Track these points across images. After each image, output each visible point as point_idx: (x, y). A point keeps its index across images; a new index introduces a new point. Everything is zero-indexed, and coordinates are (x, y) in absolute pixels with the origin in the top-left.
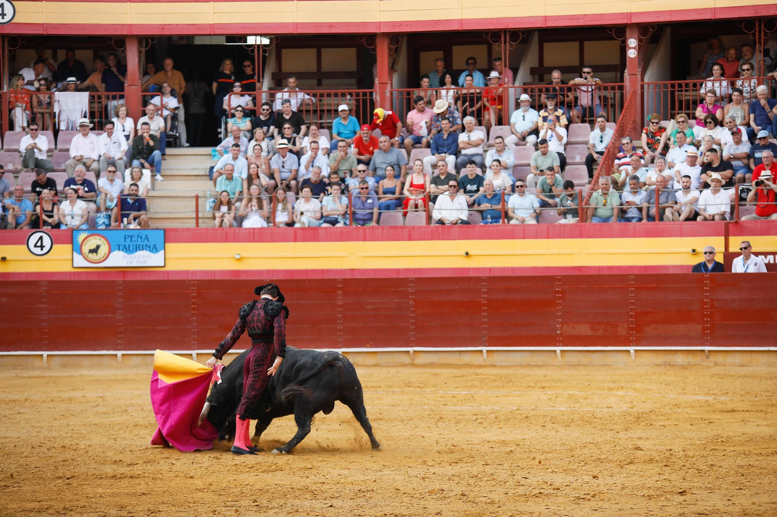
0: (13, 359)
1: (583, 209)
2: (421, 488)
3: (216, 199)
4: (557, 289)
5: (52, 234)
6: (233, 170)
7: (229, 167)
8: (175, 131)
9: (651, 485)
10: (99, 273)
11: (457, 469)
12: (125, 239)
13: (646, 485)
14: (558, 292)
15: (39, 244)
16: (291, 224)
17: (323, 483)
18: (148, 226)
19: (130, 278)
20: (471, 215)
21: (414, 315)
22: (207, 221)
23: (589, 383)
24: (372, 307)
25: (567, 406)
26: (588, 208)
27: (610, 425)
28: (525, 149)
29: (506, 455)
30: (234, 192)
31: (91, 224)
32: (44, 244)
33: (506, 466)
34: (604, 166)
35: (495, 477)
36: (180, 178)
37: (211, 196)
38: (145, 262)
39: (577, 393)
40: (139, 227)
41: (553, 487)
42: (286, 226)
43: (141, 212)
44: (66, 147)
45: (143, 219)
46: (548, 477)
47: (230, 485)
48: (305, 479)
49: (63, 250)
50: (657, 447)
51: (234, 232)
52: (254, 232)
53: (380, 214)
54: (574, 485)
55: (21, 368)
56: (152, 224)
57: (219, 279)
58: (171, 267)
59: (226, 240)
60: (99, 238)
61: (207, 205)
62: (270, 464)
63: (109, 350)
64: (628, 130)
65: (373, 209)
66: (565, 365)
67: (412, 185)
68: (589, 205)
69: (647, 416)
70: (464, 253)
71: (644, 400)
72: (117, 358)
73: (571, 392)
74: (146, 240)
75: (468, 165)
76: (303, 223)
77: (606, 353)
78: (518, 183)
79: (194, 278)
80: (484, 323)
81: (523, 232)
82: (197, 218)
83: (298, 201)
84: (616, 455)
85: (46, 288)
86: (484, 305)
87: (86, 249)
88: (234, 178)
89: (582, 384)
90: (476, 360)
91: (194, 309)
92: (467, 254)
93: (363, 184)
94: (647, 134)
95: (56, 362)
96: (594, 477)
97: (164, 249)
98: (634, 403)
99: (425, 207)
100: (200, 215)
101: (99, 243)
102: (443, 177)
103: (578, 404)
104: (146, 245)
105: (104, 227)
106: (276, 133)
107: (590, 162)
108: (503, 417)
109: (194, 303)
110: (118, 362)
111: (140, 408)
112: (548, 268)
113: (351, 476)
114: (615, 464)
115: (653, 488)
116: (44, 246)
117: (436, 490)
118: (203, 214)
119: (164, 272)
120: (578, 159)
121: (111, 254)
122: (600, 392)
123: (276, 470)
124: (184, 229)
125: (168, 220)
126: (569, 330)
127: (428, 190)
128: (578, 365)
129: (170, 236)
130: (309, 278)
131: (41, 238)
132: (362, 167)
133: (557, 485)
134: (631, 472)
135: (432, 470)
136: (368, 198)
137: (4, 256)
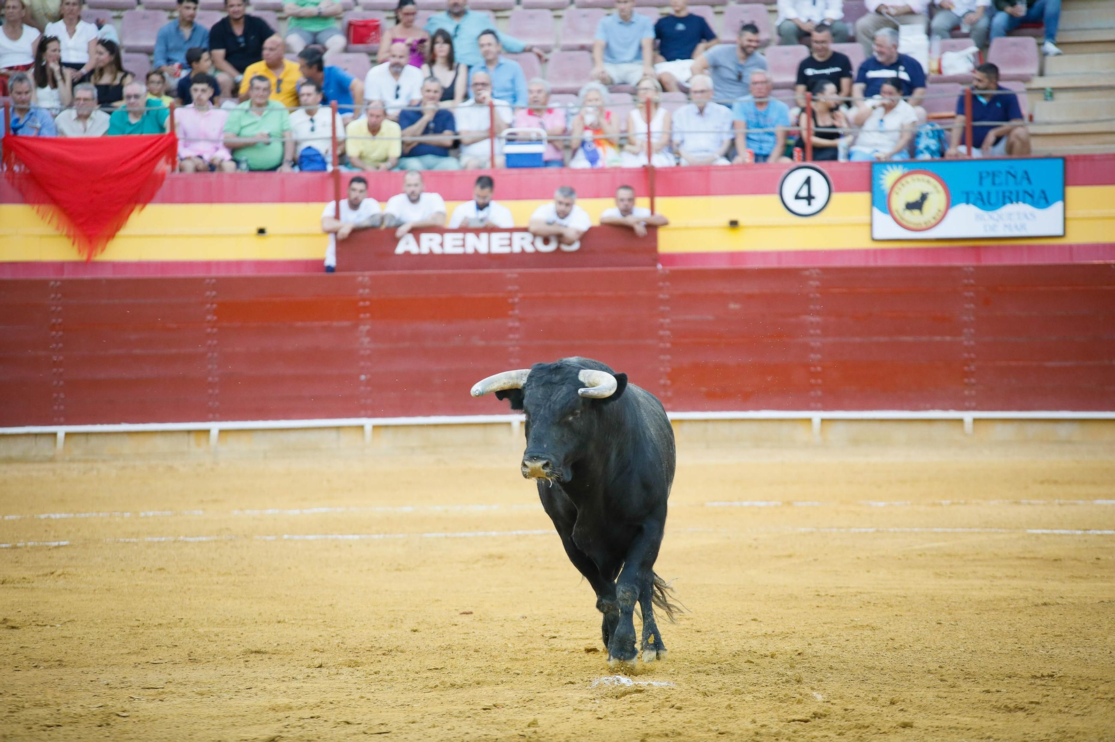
0: (754, 428)
5: (831, 174)
10: (926, 250)
12: (981, 178)
15: (804, 193)
18: (1029, 151)
19: (990, 261)
32: (813, 193)
36: (1100, 46)
38: (1023, 227)
43: (1014, 123)
45: (1018, 137)
49: (853, 204)
55: (769, 445)
56: (1038, 147)
58: (1078, 236)
60: (927, 178)
63: (945, 409)
72: (963, 427)
74: (1025, 182)
85: (817, 283)
87: (898, 203)
95: (838, 433)
97: (1064, 199)
101: (926, 188)
104: (1026, 192)
110: (966, 435)
116: (813, 198)
119: (1061, 248)
121: (952, 212)
124: (1107, 155)
125: (1074, 138)
129: (1075, 172)
131: (808, 181)
137: (734, 218)
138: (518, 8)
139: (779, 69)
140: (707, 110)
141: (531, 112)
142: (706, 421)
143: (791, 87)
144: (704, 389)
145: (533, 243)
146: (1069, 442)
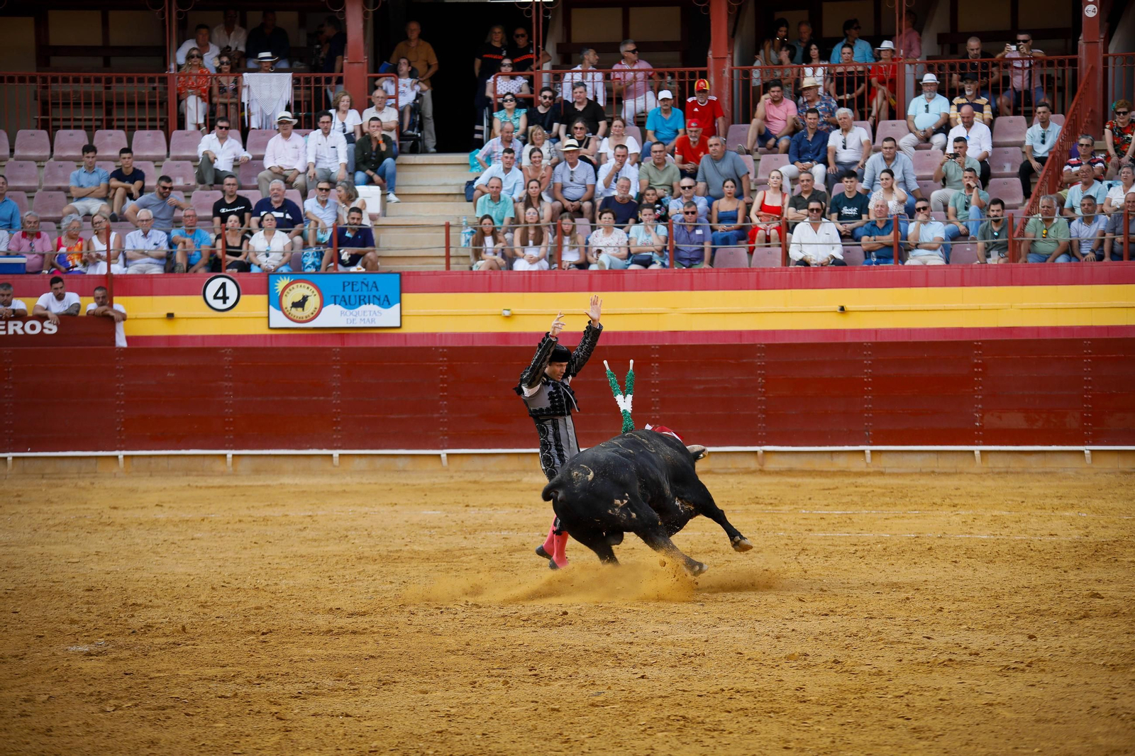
0: (185, 461)
1: (1014, 242)
2: (774, 652)
3: (475, 228)
4: (976, 361)
5: (239, 280)
6: (500, 187)
7: (495, 183)
8: (416, 130)
9: (1116, 649)
10: (307, 336)
11: (828, 624)
12: (344, 286)
13: (1108, 650)
14: (977, 365)
15: (220, 294)
16: (583, 265)
17: (631, 643)
18: (377, 268)
19: (351, 344)
20: (848, 252)
21: (763, 398)
22: (461, 260)
23: (1023, 500)
24: (702, 387)
25: (989, 532)
26: (1022, 241)
27: (1054, 561)
28: (928, 155)
29: (899, 605)
30: (501, 218)
31: (295, 267)
32: (227, 295)
33: (899, 621)
34: (1047, 178)
35: (883, 636)
36: (423, 197)
37: (467, 225)
38: (373, 320)
39: (1004, 513)
40: (363, 270)
41: (968, 651)
42: (576, 269)
44: (260, 153)
45: (368, 258)
46: (962, 637)
47: (496, 645)
48: (604, 637)
49: (254, 304)
50: (1125, 594)
51: (502, 277)
52: (530, 278)
53: (714, 250)
54: (1001, 648)
55: (195, 473)
56: (383, 266)
57: (480, 345)
58: (411, 327)
59: (490, 289)
60: (307, 285)
61: (463, 239)
62: (553, 615)
63: (320, 448)
64: (1084, 125)
65: (703, 244)
66: (986, 473)
67: (763, 207)
68: (1024, 236)
69: (1109, 547)
70: (837, 308)
71: (1105, 524)
72: (332, 461)
73: (996, 513)
74: (374, 289)
75: (846, 179)
76: (602, 264)
77: (1049, 456)
78: (920, 205)
79: (443, 345)
80: (867, 410)
81: (925, 278)
82: (448, 257)
83: (595, 232)
84: (1063, 605)
85: (230, 358)
86: (868, 384)
87: (287, 302)
88: (502, 199)
89: (1013, 500)
90: (857, 464)
91: (443, 390)
92: (842, 309)
93: (689, 207)
94: (1111, 129)
95: (245, 465)
96: (1031, 637)
97: (400, 302)
98: (1090, 528)
99: (781, 241)
100: (452, 252)
101: (307, 292)
102: (806, 197)
103: (1007, 529)
104: (374, 296)
105: (313, 270)
106: (562, 133)
107: (1026, 173)
108: (895, 548)
109: (443, 381)
110: (335, 466)
111: (366, 533)
112: (961, 330)
113: (671, 634)
114: (1062, 617)
115: (1118, 654)
116: (228, 298)
117: (796, 654)
118: (457, 251)
119: (399, 335)
120: (1008, 169)
121: (324, 309)
122: (1038, 512)
123: (563, 624)
124: (429, 272)
125: (407, 260)
126: (993, 421)
127: (785, 216)
128: (1007, 473)
129: (409, 282)
130: (611, 344)
131: (223, 286)
132: (686, 182)
133: (974, 647)
134: (1086, 630)
135: (791, 626)
136: (696, 227)
137: (171, 312)
138: (12, 160)
139: (201, 207)
140: (149, 234)
141: (24, 235)
142: (150, 456)
143: (210, 220)
144: (148, 434)
145: (23, 328)
146: (405, 471)
